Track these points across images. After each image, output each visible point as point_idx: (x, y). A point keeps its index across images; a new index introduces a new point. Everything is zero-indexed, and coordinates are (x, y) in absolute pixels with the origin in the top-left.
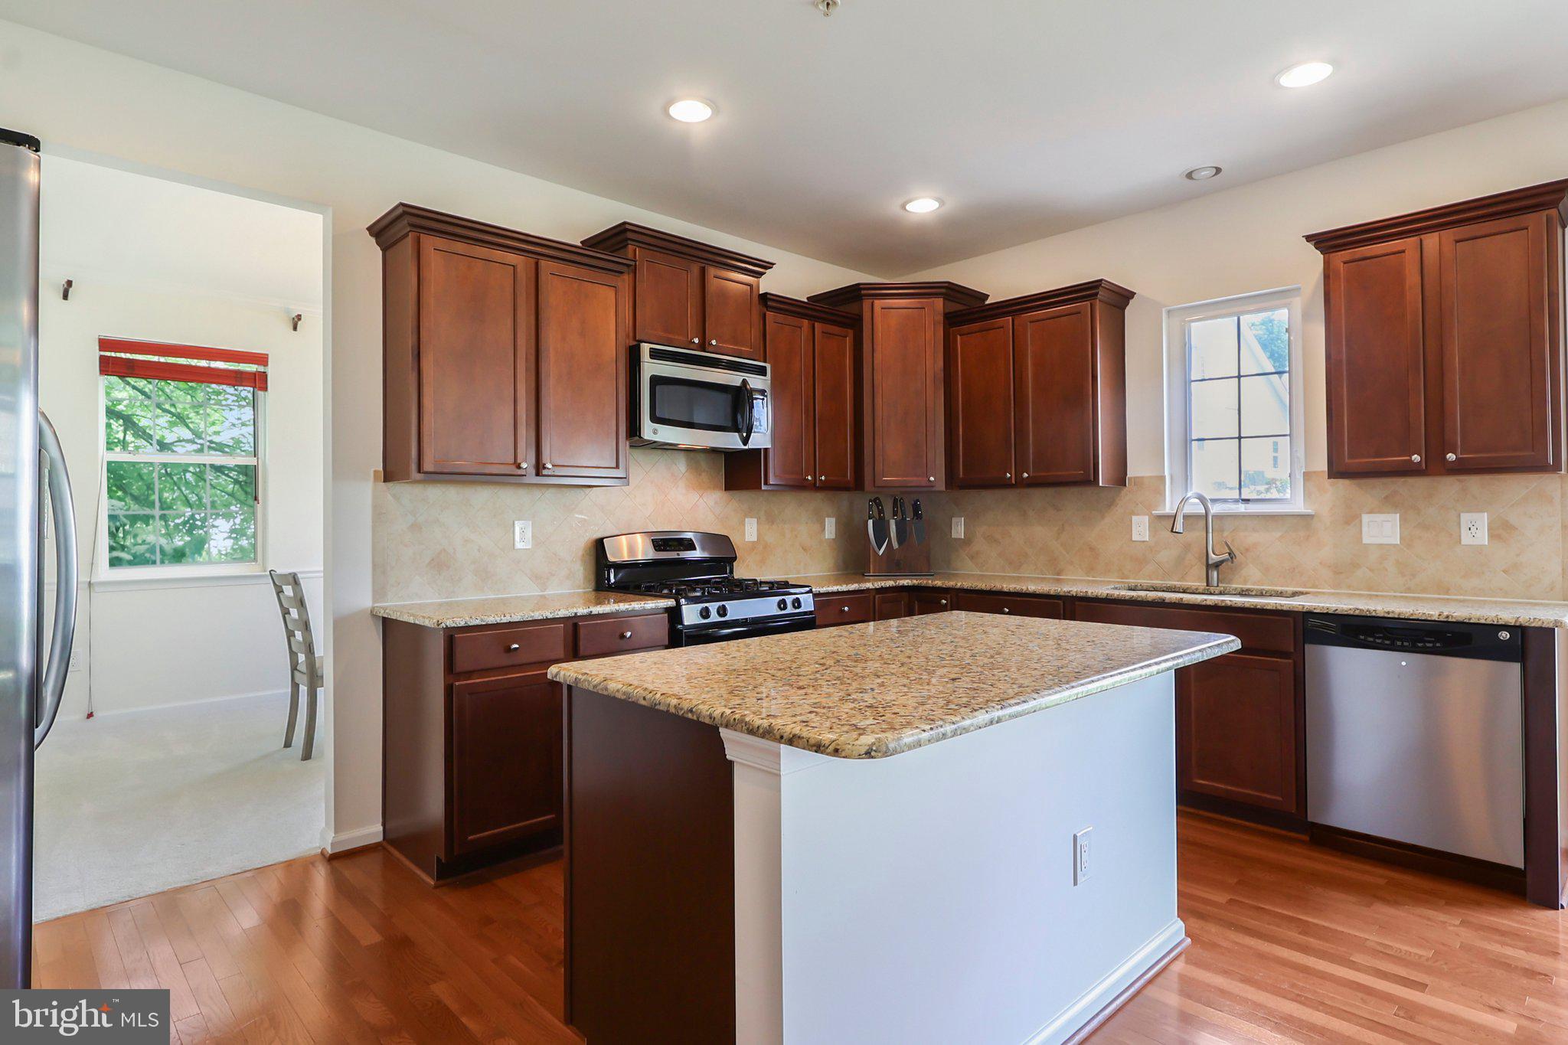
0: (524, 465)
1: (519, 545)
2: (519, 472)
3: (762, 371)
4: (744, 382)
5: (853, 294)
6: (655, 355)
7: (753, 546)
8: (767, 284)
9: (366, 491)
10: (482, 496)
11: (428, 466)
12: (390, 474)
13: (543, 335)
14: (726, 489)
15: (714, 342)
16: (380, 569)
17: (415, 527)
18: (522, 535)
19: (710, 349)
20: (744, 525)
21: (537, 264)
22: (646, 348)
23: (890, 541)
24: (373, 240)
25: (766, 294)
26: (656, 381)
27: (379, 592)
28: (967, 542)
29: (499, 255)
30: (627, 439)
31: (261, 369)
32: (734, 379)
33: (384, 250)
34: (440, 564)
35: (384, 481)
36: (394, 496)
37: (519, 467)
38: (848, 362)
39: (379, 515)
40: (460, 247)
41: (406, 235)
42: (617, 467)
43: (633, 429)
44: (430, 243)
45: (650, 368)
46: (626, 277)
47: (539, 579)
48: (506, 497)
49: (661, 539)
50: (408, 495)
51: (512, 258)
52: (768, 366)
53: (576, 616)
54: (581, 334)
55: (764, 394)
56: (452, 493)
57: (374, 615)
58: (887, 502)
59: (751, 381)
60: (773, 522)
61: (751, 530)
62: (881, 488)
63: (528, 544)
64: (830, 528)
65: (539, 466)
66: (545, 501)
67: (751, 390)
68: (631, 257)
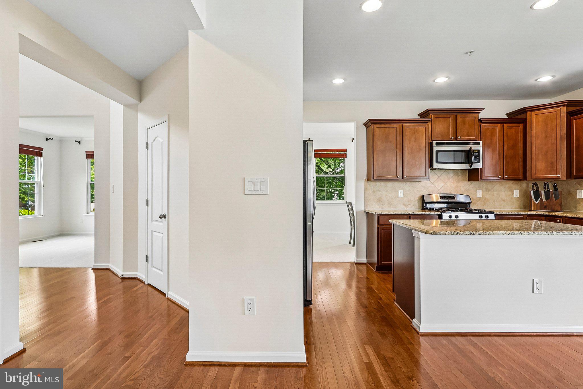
0: (398, 177)
1: (399, 197)
2: (397, 178)
3: (478, 144)
4: (471, 148)
5: (523, 111)
6: (437, 144)
7: (480, 199)
8: (482, 115)
9: (363, 183)
10: (390, 184)
11: (375, 178)
12: (368, 180)
14: (469, 180)
15: (459, 137)
16: (366, 201)
17: (374, 192)
18: (401, 194)
19: (458, 139)
20: (476, 192)
21: (402, 125)
22: (434, 143)
23: (542, 199)
24: (365, 126)
25: (481, 119)
26: (437, 151)
27: (366, 206)
29: (392, 125)
30: (429, 168)
31: (345, 153)
32: (467, 148)
33: (367, 128)
34: (379, 200)
35: (367, 181)
36: (369, 185)
37: (397, 177)
38: (520, 135)
39: (366, 189)
40: (383, 125)
41: (371, 125)
42: (426, 176)
43: (431, 165)
44: (376, 126)
45: (435, 148)
46: (429, 124)
47: (405, 205)
48: (396, 184)
49: (443, 196)
50: (372, 184)
51: (395, 125)
52: (481, 142)
53: (410, 214)
54: (415, 141)
55: (479, 151)
56: (382, 184)
57: (365, 212)
58: (541, 185)
59: (474, 148)
60: (489, 191)
61: (479, 194)
62: (534, 179)
63: (402, 196)
64: (516, 193)
65: (403, 177)
66: (407, 185)
67: (474, 150)
68: (430, 118)
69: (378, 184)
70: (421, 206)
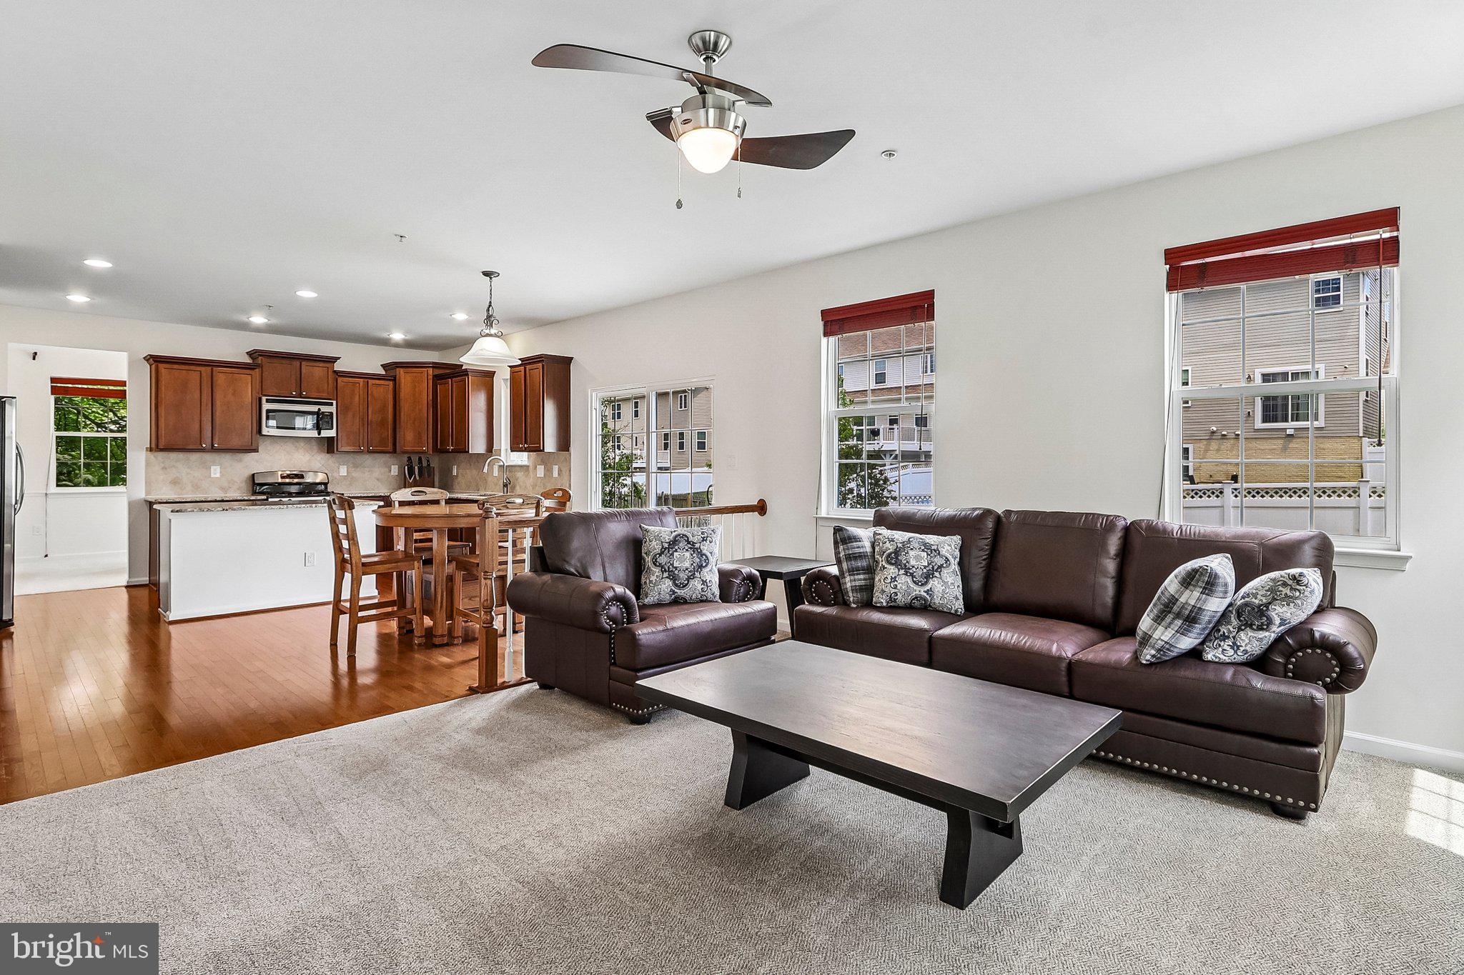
0: (205, 446)
1: (212, 475)
2: (203, 448)
3: (331, 404)
4: (319, 409)
5: (395, 365)
6: (268, 401)
7: (343, 478)
8: (338, 366)
9: (143, 455)
11: (161, 447)
12: (151, 450)
13: (214, 394)
14: (327, 453)
15: (305, 394)
16: (148, 483)
17: (164, 468)
18: (215, 472)
19: (303, 396)
20: (339, 468)
21: (211, 369)
22: (264, 399)
23: (415, 476)
24: (145, 361)
25: (337, 371)
26: (268, 411)
27: (148, 493)
28: (457, 476)
29: (191, 368)
30: (258, 434)
32: (315, 408)
33: (149, 365)
34: (175, 482)
36: (154, 456)
37: (203, 446)
38: (390, 395)
39: (148, 464)
40: (176, 366)
41: (153, 364)
42: (253, 445)
43: (260, 431)
44: (161, 366)
45: (266, 406)
46: (257, 370)
47: (223, 489)
48: (207, 456)
49: (286, 474)
50: (161, 455)
51: (199, 368)
52: (334, 402)
54: (233, 394)
55: (332, 413)
56: (181, 455)
57: (146, 501)
58: (415, 459)
59: (324, 409)
60: (357, 467)
61: (343, 471)
62: (404, 452)
63: (218, 475)
64: (395, 470)
65: (213, 445)
66: (227, 459)
67: (323, 412)
68: (260, 362)
69: (173, 455)
70: (251, 489)
